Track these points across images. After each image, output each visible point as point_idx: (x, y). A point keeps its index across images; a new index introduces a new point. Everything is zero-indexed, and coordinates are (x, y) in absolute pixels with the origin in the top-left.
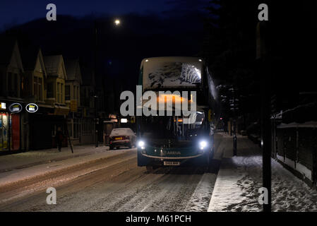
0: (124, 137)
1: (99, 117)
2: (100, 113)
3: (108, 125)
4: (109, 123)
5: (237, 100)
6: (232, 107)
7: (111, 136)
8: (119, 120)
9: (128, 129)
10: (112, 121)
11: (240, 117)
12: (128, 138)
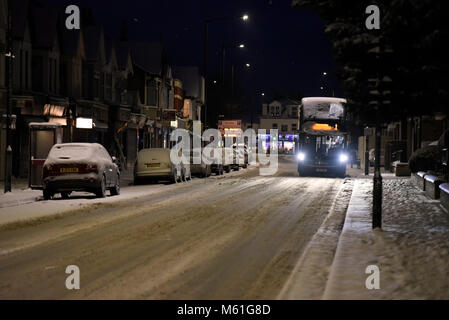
0: (82, 167)
1: (17, 111)
2: (21, 101)
3: (42, 134)
4: (45, 129)
5: (387, 79)
6: (375, 97)
7: (47, 162)
8: (71, 121)
9: (97, 145)
10: (53, 122)
11: (391, 127)
12: (95, 168)
